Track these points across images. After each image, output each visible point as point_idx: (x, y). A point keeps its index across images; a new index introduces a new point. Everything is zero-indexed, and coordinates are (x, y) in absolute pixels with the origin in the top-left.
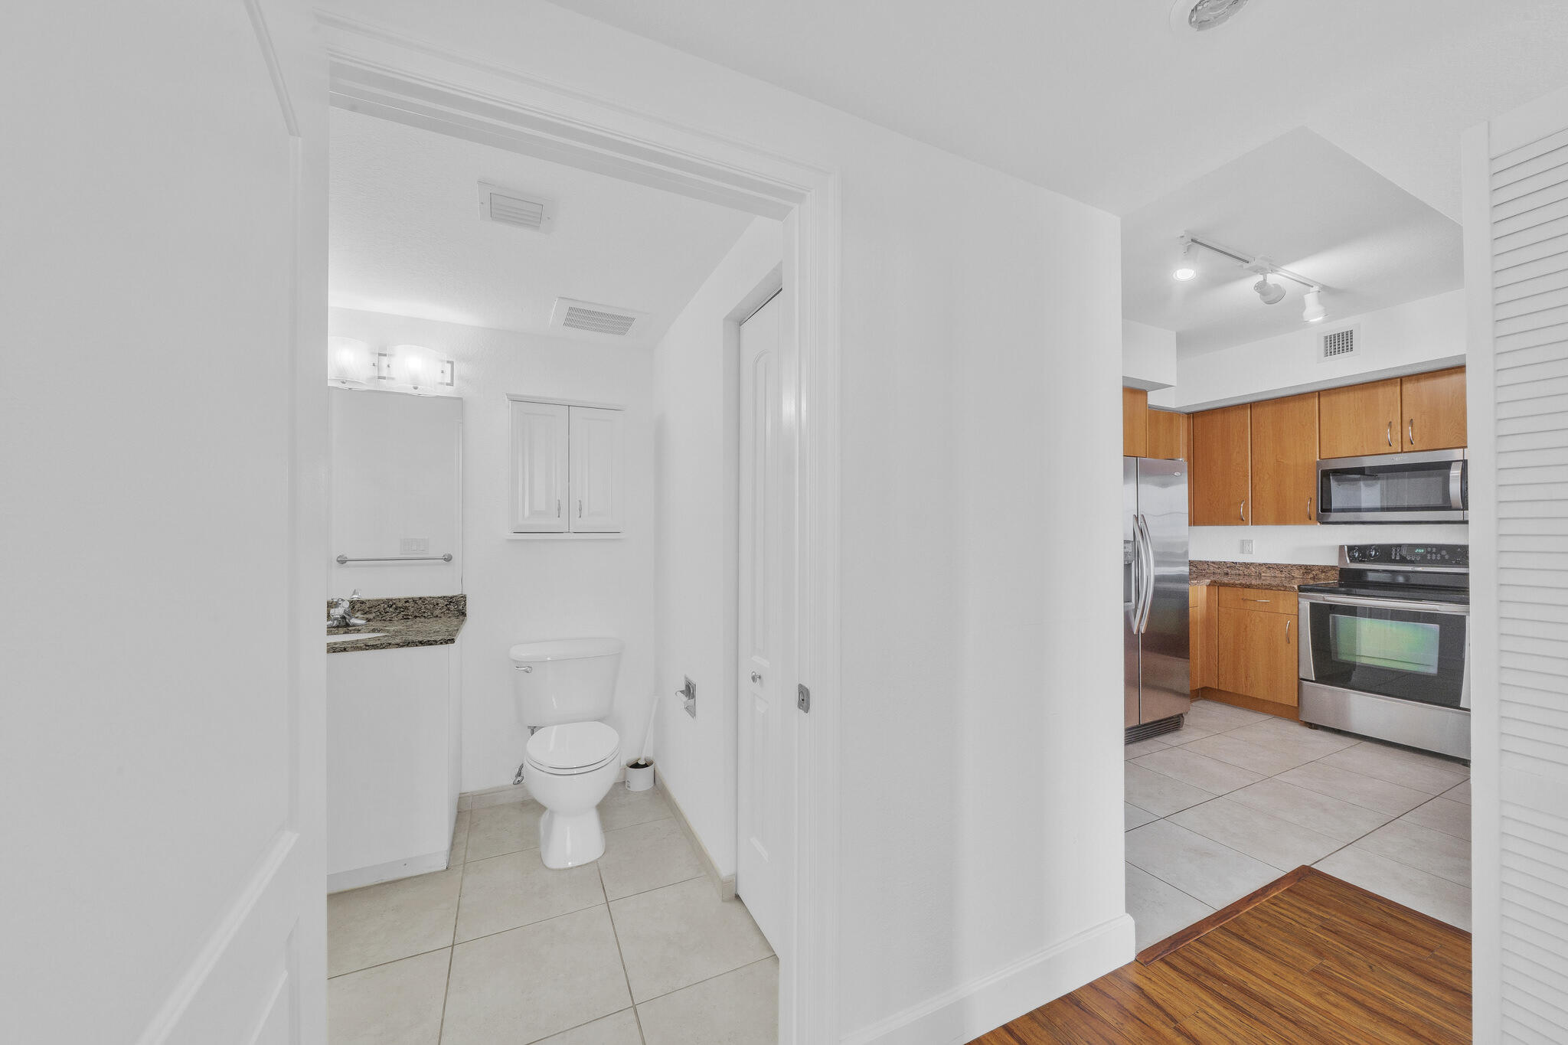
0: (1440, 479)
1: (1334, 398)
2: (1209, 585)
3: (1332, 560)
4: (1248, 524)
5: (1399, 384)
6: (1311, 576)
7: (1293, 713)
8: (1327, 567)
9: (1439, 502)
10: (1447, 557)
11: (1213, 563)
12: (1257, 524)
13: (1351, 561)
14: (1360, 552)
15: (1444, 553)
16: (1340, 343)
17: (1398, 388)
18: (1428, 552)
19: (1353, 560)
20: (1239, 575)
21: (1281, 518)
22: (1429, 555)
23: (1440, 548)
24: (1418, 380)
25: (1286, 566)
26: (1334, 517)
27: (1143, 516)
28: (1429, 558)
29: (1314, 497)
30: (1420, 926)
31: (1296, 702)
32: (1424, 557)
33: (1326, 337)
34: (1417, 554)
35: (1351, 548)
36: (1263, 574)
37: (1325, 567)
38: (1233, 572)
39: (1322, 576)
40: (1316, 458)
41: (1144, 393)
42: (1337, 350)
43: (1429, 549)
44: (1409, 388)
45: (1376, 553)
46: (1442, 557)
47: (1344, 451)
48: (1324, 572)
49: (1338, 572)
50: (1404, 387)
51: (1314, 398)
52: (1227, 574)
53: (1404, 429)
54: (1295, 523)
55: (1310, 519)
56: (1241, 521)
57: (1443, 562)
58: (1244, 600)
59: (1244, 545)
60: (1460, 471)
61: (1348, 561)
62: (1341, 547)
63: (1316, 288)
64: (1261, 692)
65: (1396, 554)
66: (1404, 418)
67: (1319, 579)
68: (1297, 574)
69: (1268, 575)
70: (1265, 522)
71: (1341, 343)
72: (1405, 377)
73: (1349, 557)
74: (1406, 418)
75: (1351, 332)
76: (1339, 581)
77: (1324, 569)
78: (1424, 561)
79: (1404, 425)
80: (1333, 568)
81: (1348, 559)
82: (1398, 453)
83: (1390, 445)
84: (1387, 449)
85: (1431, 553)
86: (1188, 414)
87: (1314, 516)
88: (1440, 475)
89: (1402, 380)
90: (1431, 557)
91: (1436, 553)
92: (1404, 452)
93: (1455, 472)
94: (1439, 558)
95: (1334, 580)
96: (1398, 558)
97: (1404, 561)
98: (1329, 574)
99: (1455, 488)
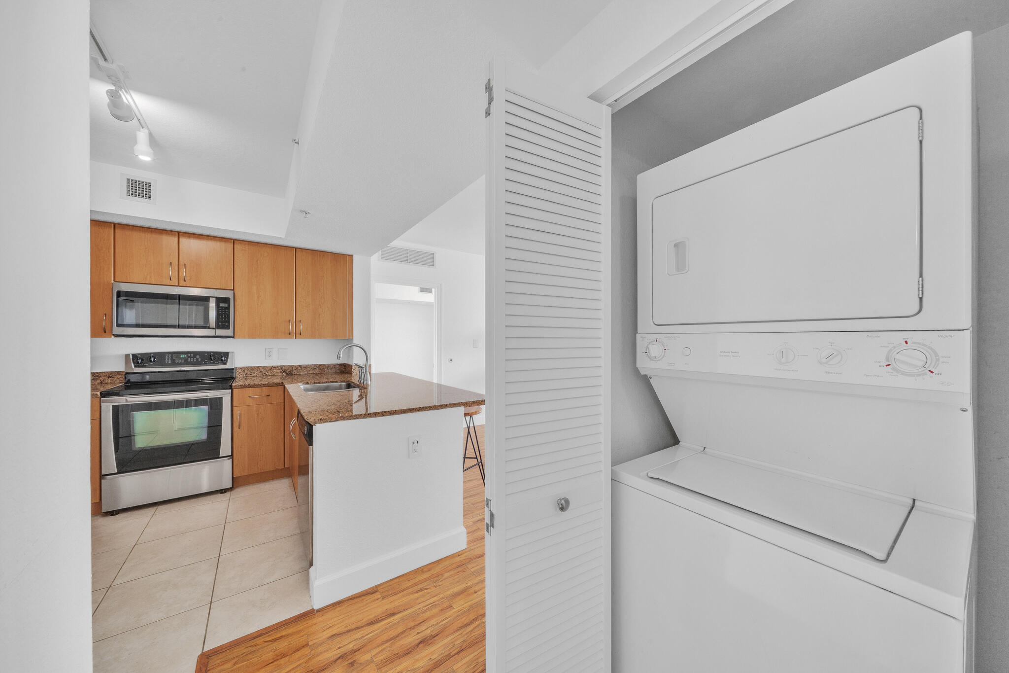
0: (201, 308)
1: (128, 233)
3: (120, 367)
5: (177, 236)
6: (99, 381)
8: (114, 372)
9: (201, 323)
10: (200, 360)
13: (135, 366)
14: (139, 359)
15: (198, 357)
16: (140, 189)
17: (176, 239)
18: (188, 357)
19: (137, 365)
22: (189, 359)
23: (195, 353)
24: (189, 237)
26: (127, 331)
28: (189, 361)
29: (109, 313)
30: (289, 631)
31: (99, 497)
32: (186, 360)
33: (128, 180)
34: (181, 359)
35: (135, 356)
37: (111, 373)
39: (109, 381)
40: (111, 280)
42: (137, 194)
43: (189, 355)
44: (184, 241)
45: (154, 359)
46: (197, 359)
47: (135, 278)
48: (111, 377)
49: (123, 376)
50: (180, 239)
51: (110, 227)
53: (180, 270)
55: (105, 332)
57: (197, 363)
60: (215, 304)
61: (133, 367)
62: (127, 356)
63: (146, 131)
65: (168, 359)
67: (107, 383)
71: (141, 187)
72: (181, 232)
73: (133, 363)
74: (181, 263)
75: (149, 184)
76: (124, 384)
78: (187, 363)
79: (180, 267)
80: (119, 373)
81: (133, 365)
82: (176, 286)
83: (171, 280)
84: (168, 282)
85: (190, 357)
87: (108, 330)
88: (203, 305)
89: (179, 234)
90: (191, 360)
91: (193, 357)
92: (180, 286)
93: (212, 304)
94: (195, 361)
95: (120, 383)
96: (170, 362)
97: (173, 364)
98: (115, 379)
99: (213, 314)
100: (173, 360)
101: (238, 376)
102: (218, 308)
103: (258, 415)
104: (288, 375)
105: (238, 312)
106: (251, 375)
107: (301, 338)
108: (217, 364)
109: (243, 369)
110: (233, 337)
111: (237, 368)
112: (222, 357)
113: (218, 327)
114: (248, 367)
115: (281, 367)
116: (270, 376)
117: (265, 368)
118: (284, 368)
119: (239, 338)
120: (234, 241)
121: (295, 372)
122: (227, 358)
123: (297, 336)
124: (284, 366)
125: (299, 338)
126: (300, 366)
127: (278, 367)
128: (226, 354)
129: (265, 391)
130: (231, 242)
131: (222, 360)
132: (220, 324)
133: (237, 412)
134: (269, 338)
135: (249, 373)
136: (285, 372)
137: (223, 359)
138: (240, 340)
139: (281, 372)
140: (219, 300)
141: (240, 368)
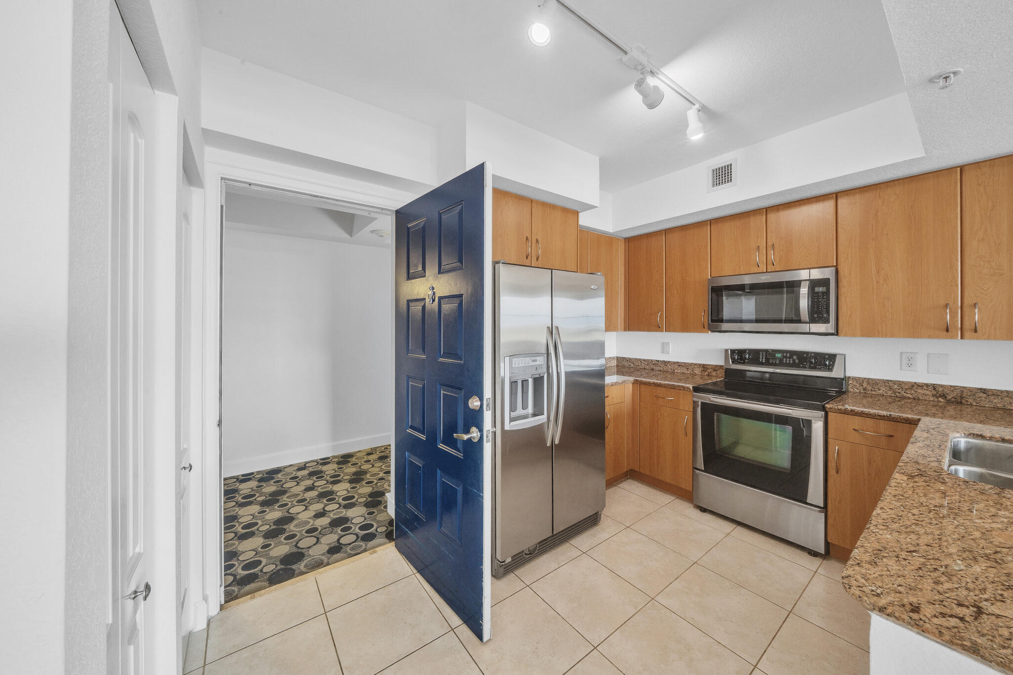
0: (793, 296)
1: (721, 226)
2: (634, 383)
3: (719, 361)
4: (663, 331)
5: (765, 214)
6: (707, 373)
7: (688, 495)
8: (718, 366)
9: (792, 316)
10: (797, 361)
11: (644, 360)
12: (669, 331)
13: (733, 362)
14: (739, 355)
15: (795, 357)
16: (723, 175)
17: (764, 217)
18: (784, 357)
19: (734, 361)
20: (661, 371)
21: (685, 327)
22: (785, 359)
23: (793, 353)
24: (778, 210)
25: (691, 364)
26: (725, 326)
27: (557, 328)
28: (784, 362)
29: (706, 309)
31: (691, 488)
32: (781, 360)
33: (713, 170)
34: (777, 358)
35: (733, 352)
36: (676, 371)
37: (716, 366)
38: (657, 368)
39: (714, 374)
40: (708, 277)
41: (577, 213)
42: (721, 182)
43: (785, 354)
44: (772, 216)
45: (749, 357)
46: (794, 361)
47: (727, 271)
48: (715, 370)
49: (724, 371)
50: (768, 216)
51: (707, 226)
52: (653, 370)
53: (768, 253)
54: (694, 331)
55: (704, 328)
56: (658, 328)
57: (794, 365)
58: (658, 397)
59: (664, 347)
60: (807, 290)
61: (731, 363)
62: (726, 351)
63: (697, 106)
64: (667, 477)
65: (762, 358)
66: (768, 244)
68: (697, 371)
69: (679, 371)
70: (675, 331)
71: (723, 173)
72: (769, 207)
73: (732, 359)
74: (770, 244)
75: (731, 165)
76: (725, 379)
77: (716, 368)
78: (781, 364)
79: (768, 249)
80: (721, 367)
81: (730, 360)
82: (764, 272)
83: (759, 266)
84: (756, 270)
85: (786, 357)
86: (625, 239)
87: (706, 326)
88: (792, 293)
89: (767, 210)
90: (786, 361)
91: (790, 358)
92: (768, 272)
93: (804, 290)
94: (791, 362)
95: (722, 377)
96: (764, 361)
97: (767, 364)
98: (718, 372)
99: (804, 303)
100: (767, 360)
101: (852, 390)
102: (812, 294)
103: (870, 463)
104: (949, 402)
105: (843, 299)
106: (874, 393)
107: (978, 338)
108: (820, 370)
109: (860, 381)
110: (837, 333)
111: (849, 377)
112: (826, 360)
113: (813, 320)
114: (869, 379)
115: (934, 387)
116: (909, 398)
117: (900, 384)
118: (941, 389)
119: (846, 335)
120: (836, 196)
121: (970, 400)
122: (834, 362)
123: (967, 334)
124: (942, 386)
125: (971, 338)
126: (984, 391)
127: (927, 385)
128: (832, 357)
129: (884, 426)
130: (832, 198)
131: (826, 365)
132: (816, 316)
133: (834, 448)
134: (900, 337)
135: (869, 388)
136: (944, 396)
137: (827, 363)
138: (846, 338)
139: (933, 396)
140: (814, 284)
141: (855, 379)
